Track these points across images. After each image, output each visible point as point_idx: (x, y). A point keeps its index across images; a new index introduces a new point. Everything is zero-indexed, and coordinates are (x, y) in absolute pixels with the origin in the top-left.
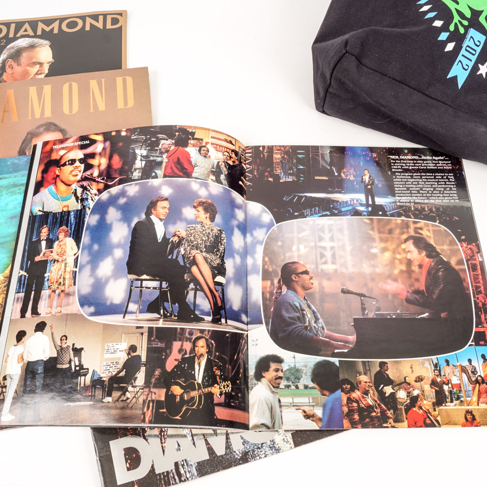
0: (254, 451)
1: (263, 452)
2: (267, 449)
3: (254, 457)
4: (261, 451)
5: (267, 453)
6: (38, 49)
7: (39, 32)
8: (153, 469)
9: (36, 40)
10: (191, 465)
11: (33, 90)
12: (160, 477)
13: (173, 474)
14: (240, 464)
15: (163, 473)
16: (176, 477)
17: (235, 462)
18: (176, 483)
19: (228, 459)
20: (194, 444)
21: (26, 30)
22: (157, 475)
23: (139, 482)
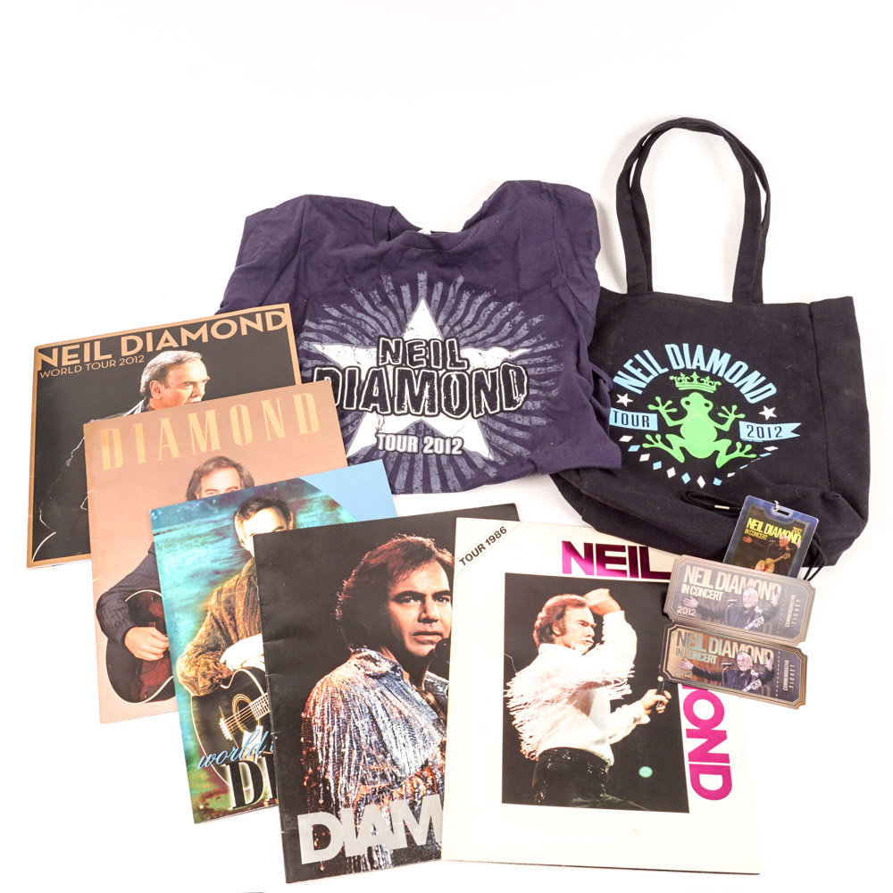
6: (187, 365)
7: (185, 343)
8: (343, 851)
9: (183, 353)
11: (193, 418)
20: (392, 829)
21: (167, 341)
23: (326, 863)
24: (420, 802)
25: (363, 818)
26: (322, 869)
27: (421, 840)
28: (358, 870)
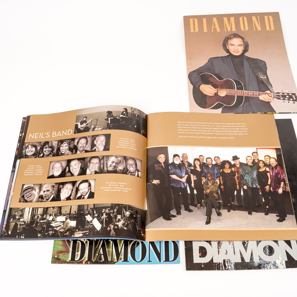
0: (264, 265)
1: (269, 266)
2: (272, 265)
3: (264, 267)
4: (268, 266)
5: (271, 267)
8: (212, 260)
10: (232, 263)
12: (215, 264)
13: (222, 265)
14: (256, 269)
15: (217, 263)
16: (223, 267)
17: (254, 267)
18: (223, 270)
19: (251, 265)
20: (234, 253)
22: (214, 263)
23: (204, 264)
24: (247, 243)
25: (222, 246)
26: (203, 266)
27: (247, 260)
28: (219, 269)
